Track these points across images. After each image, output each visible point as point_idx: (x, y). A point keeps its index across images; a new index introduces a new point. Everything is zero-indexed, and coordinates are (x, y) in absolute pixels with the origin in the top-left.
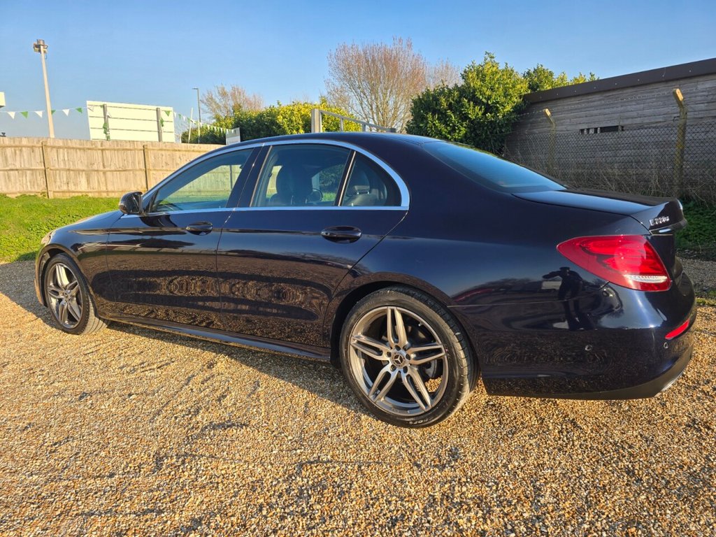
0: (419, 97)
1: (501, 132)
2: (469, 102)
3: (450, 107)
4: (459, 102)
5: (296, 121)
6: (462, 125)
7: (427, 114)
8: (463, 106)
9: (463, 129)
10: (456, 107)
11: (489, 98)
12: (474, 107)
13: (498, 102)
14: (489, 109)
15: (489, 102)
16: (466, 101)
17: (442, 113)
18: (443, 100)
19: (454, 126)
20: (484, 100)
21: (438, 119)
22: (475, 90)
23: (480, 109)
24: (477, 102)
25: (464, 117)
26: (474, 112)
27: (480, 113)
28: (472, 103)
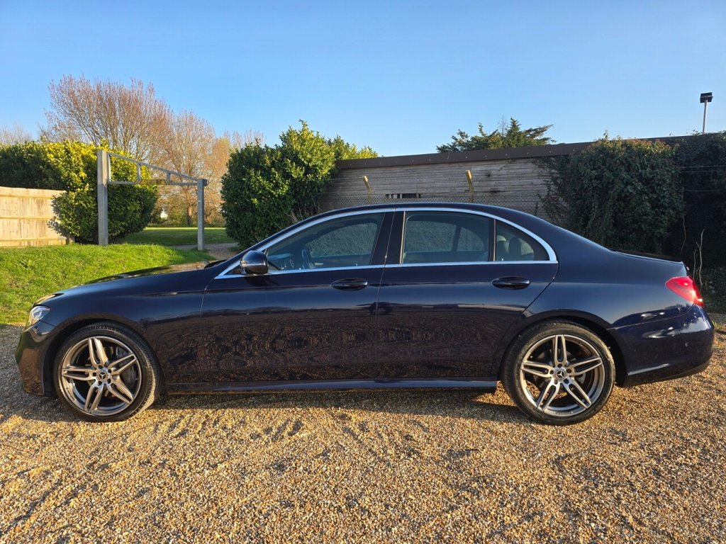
0: (237, 151)
1: (319, 191)
2: (292, 162)
3: (273, 164)
4: (281, 161)
5: (75, 162)
6: (285, 183)
7: (250, 169)
8: (286, 165)
9: (285, 186)
10: (279, 164)
11: (310, 161)
12: (296, 167)
13: (317, 165)
14: (308, 170)
15: (310, 165)
16: (290, 161)
17: (264, 170)
18: (267, 158)
19: (277, 183)
20: (305, 162)
21: (261, 174)
22: (297, 153)
23: (301, 170)
24: (299, 163)
25: (287, 176)
26: (297, 172)
27: (302, 173)
28: (294, 164)
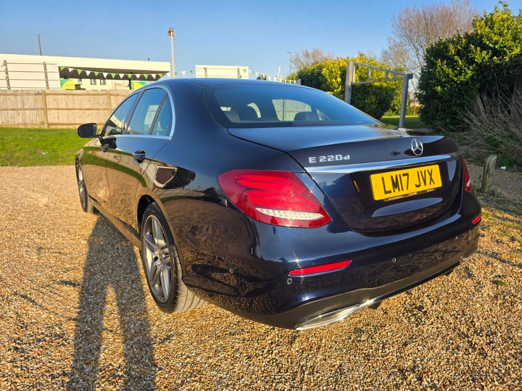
0: (432, 46)
1: (508, 73)
2: (476, 48)
3: (458, 53)
4: (466, 48)
5: (335, 72)
6: (469, 69)
7: (437, 60)
8: (470, 51)
9: (469, 72)
10: (464, 53)
11: (496, 43)
12: (481, 52)
13: (505, 47)
14: (496, 52)
15: (496, 47)
16: (473, 47)
17: (450, 59)
18: (451, 47)
19: (461, 69)
20: (491, 45)
21: (446, 64)
22: (482, 36)
23: (488, 53)
24: (484, 47)
25: (471, 61)
26: (481, 56)
27: (487, 57)
28: (479, 49)
